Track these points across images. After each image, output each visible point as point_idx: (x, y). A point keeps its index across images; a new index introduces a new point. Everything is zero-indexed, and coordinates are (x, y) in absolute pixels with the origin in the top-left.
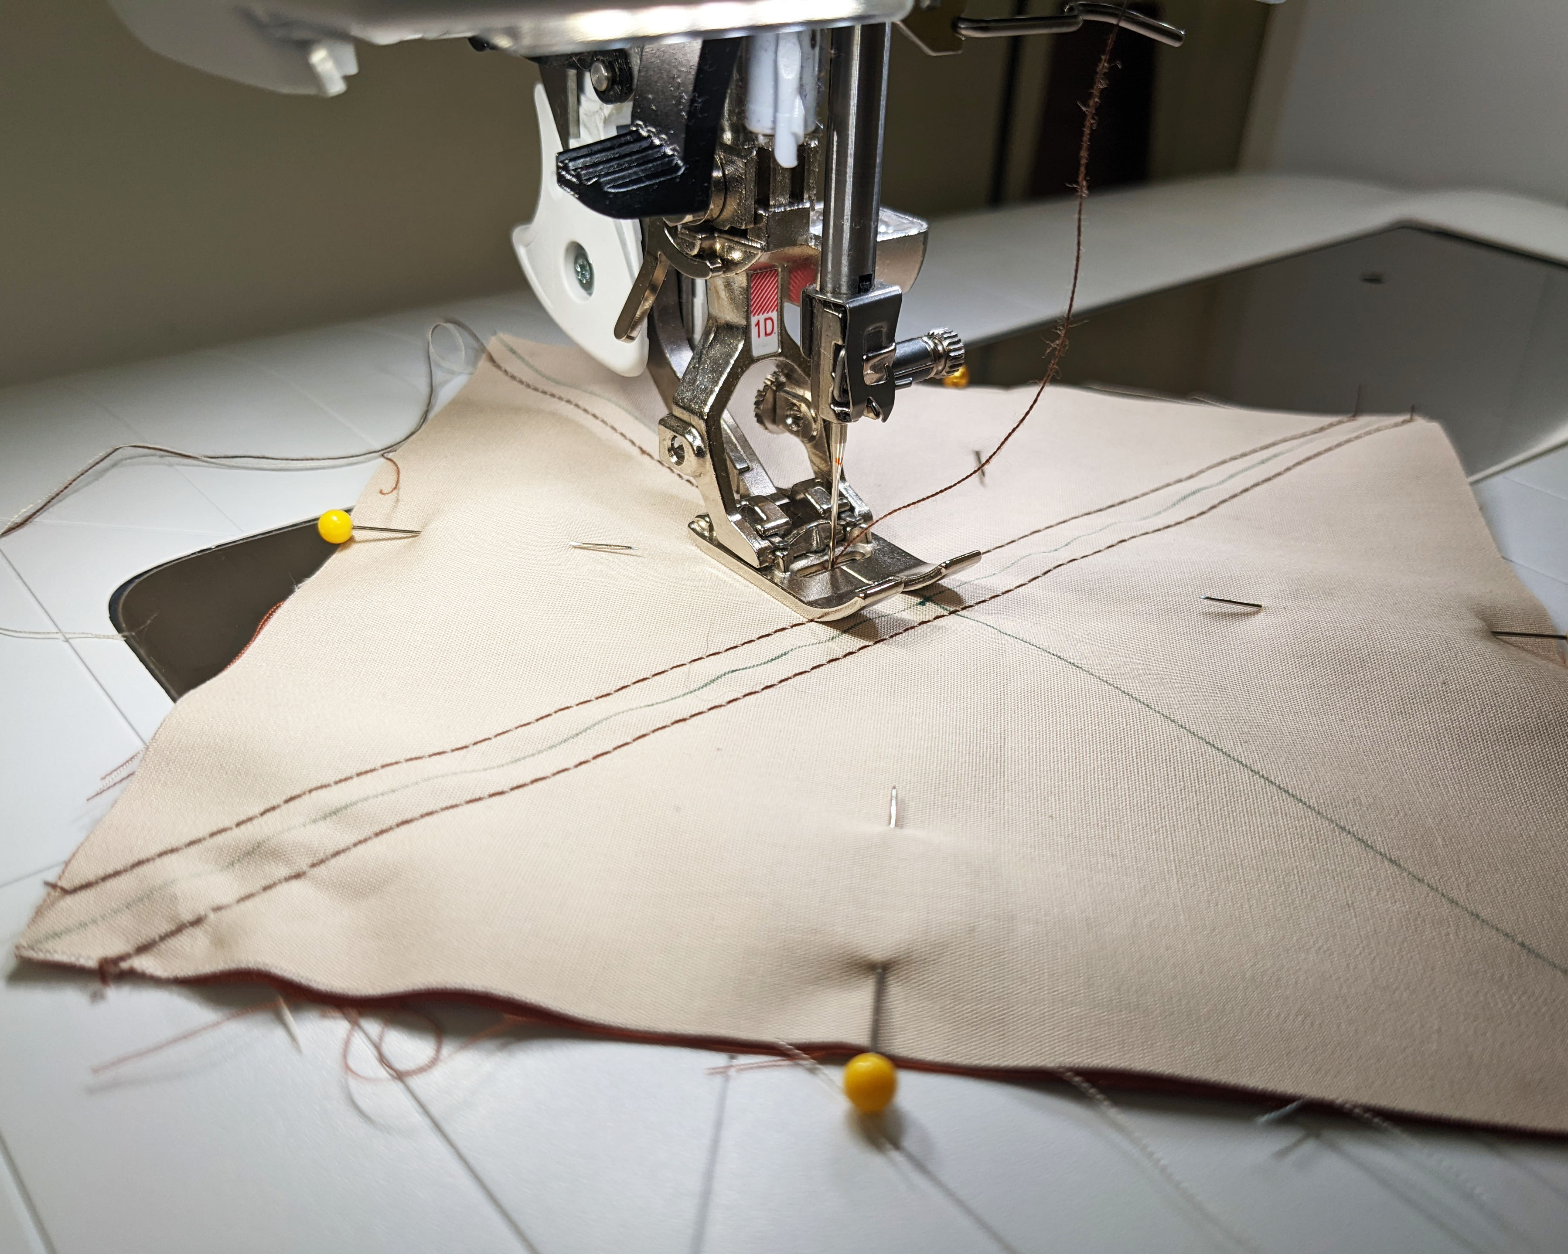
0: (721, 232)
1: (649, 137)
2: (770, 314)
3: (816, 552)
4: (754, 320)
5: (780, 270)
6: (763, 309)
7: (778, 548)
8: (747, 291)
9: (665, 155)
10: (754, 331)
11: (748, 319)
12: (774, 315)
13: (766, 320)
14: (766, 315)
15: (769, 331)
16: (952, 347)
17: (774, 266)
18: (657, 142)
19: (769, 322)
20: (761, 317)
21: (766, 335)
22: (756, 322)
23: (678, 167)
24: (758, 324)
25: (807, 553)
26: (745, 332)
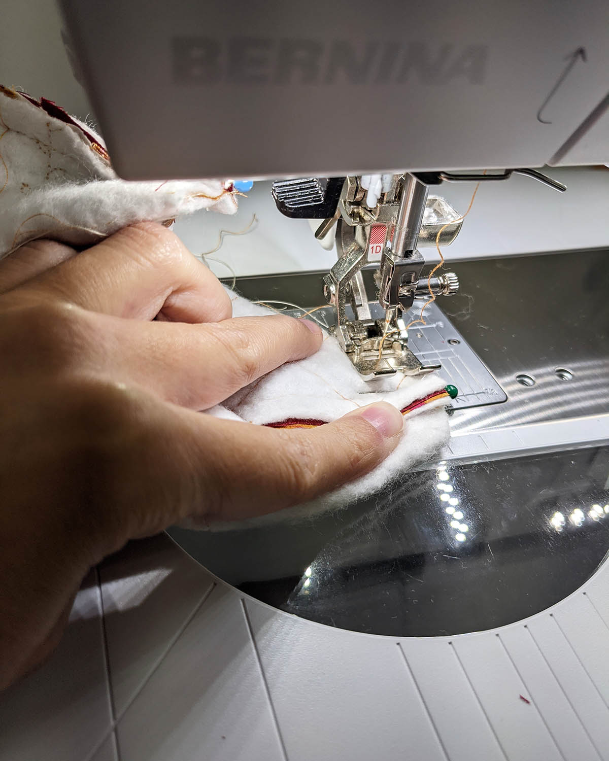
0: (362, 207)
1: (316, 182)
2: (379, 245)
4: (371, 246)
5: (387, 227)
6: (374, 243)
8: (370, 233)
9: (318, 193)
10: (370, 250)
11: (368, 245)
12: (381, 245)
13: (377, 246)
14: (377, 245)
15: (378, 251)
16: (451, 285)
17: (385, 225)
18: (317, 186)
19: (378, 248)
20: (375, 245)
21: (376, 252)
23: (320, 200)
24: (373, 247)
25: (372, 350)
26: (366, 250)
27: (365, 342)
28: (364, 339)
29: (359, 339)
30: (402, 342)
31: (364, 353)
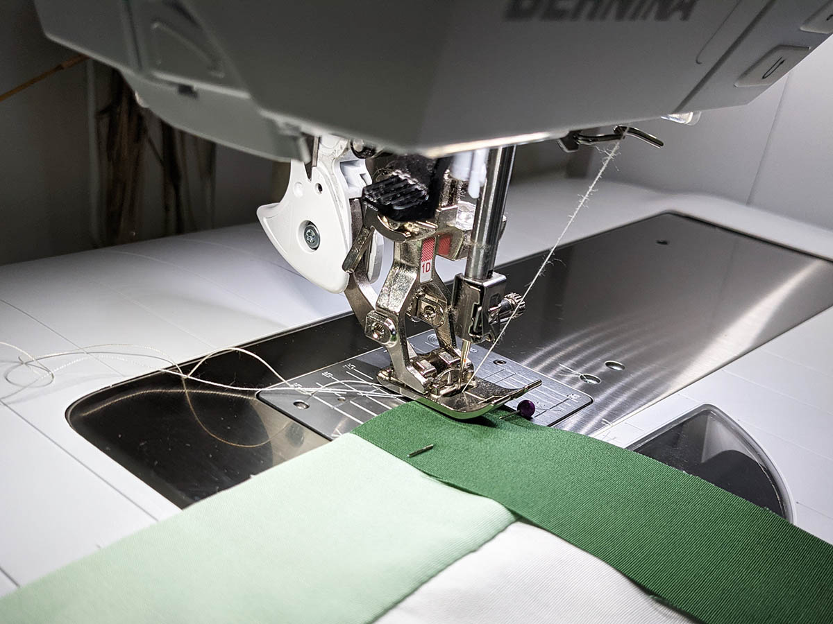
1: (406, 180)
3: (449, 385)
4: (422, 265)
5: (436, 238)
6: (426, 259)
7: (432, 383)
8: (421, 249)
9: (416, 189)
10: (422, 269)
11: (420, 265)
12: (431, 261)
14: (428, 261)
15: (428, 269)
18: (411, 182)
19: (428, 265)
20: (426, 262)
21: (426, 271)
23: (424, 196)
25: (445, 386)
26: (419, 269)
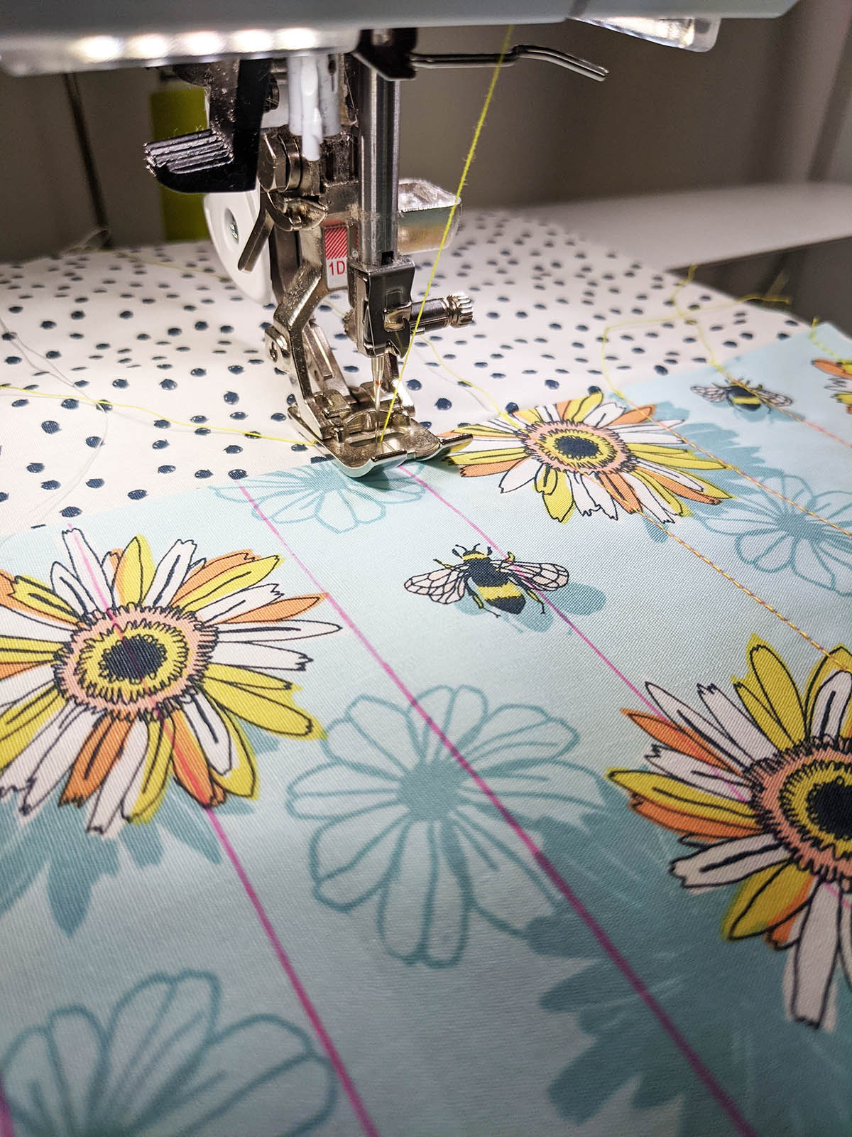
0: (302, 197)
2: (341, 259)
3: (368, 431)
4: (328, 262)
5: (348, 227)
6: (334, 255)
7: (336, 426)
8: (321, 241)
9: (222, 148)
11: (324, 261)
12: (345, 259)
13: (338, 263)
14: (338, 259)
15: (341, 270)
17: (344, 224)
19: (341, 264)
20: (335, 261)
21: (338, 273)
22: (330, 264)
23: (229, 158)
24: (332, 265)
25: (362, 431)
26: (322, 270)
27: (349, 419)
28: (348, 415)
29: (339, 416)
30: (405, 413)
31: (350, 438)
